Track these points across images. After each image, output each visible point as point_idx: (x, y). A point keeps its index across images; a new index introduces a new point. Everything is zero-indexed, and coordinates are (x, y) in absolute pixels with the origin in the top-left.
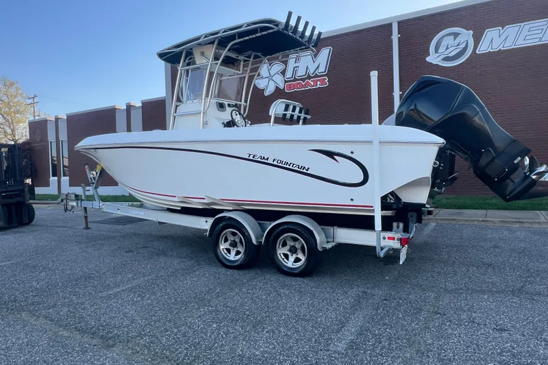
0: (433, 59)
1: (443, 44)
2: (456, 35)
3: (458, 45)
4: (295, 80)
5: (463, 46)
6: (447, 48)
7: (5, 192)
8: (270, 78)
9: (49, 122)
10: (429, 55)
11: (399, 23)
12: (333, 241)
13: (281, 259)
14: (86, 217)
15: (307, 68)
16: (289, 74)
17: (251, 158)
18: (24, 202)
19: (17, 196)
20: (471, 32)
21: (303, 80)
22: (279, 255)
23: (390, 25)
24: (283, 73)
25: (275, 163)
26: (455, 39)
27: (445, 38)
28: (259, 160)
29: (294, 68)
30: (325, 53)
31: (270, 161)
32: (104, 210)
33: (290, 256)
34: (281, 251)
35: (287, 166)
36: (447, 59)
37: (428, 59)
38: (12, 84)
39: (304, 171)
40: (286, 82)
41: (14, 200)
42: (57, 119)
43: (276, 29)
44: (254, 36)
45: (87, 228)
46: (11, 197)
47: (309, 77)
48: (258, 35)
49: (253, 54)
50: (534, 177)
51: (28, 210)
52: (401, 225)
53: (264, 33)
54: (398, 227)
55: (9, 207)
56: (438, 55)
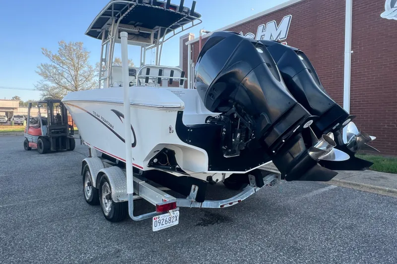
0: (388, 14)
7: (54, 129)
10: (384, 10)
12: (138, 195)
13: (104, 203)
14: (90, 149)
15: (271, 35)
17: (94, 114)
18: (66, 136)
19: (62, 132)
25: (102, 120)
28: (97, 116)
29: (262, 36)
30: (286, 20)
31: (100, 118)
35: (106, 124)
37: (383, 15)
39: (112, 128)
41: (60, 135)
43: (135, 4)
44: (127, 13)
46: (58, 133)
48: (128, 11)
49: (160, 27)
50: (311, 153)
51: (70, 142)
52: (197, 188)
53: (131, 9)
54: (194, 190)
55: (57, 139)
56: (394, 9)
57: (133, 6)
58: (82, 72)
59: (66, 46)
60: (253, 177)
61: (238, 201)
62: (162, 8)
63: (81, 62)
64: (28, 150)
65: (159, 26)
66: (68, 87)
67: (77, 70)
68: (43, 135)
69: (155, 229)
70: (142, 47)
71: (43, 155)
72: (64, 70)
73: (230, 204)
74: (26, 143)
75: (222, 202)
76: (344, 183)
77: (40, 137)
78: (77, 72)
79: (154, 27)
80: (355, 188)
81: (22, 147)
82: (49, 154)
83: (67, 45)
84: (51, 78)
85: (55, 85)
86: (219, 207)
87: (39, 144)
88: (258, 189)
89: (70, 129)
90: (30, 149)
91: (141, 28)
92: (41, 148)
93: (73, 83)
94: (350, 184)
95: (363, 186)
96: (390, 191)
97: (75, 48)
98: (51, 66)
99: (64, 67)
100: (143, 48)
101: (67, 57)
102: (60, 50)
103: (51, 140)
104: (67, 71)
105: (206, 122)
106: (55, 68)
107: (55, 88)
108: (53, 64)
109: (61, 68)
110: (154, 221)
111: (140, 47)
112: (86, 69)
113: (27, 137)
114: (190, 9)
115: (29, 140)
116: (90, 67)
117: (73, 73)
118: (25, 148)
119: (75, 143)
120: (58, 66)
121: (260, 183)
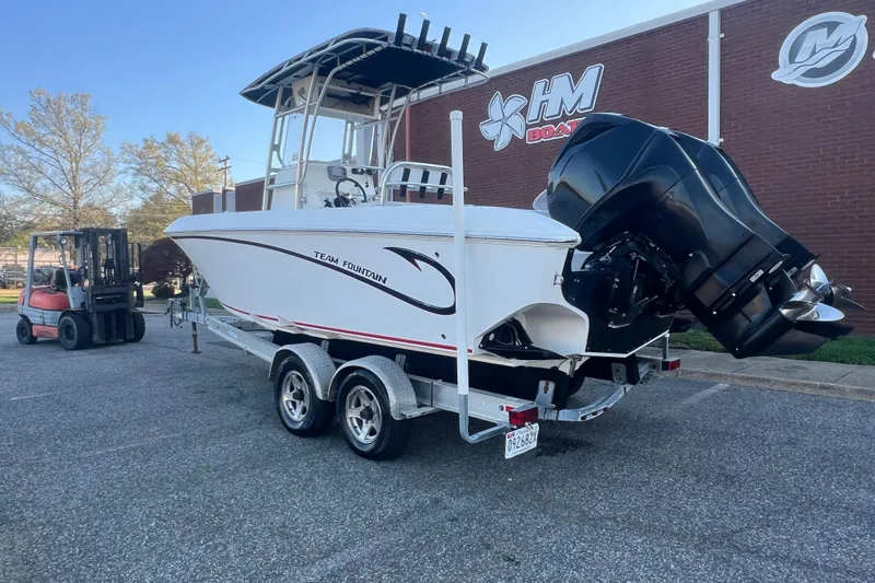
0: (785, 74)
1: (804, 45)
2: (832, 26)
3: (836, 45)
4: (543, 123)
5: (847, 46)
6: (814, 53)
7: (102, 295)
8: (504, 121)
9: (215, 196)
10: (777, 67)
11: (723, 13)
12: (432, 406)
13: (352, 428)
14: (195, 336)
15: (562, 102)
16: (533, 114)
17: (318, 258)
18: (127, 310)
19: (118, 301)
20: (864, 18)
21: (555, 123)
22: (349, 421)
23: (705, 18)
24: (524, 112)
25: (346, 268)
26: (829, 34)
27: (810, 33)
28: (327, 262)
29: (542, 102)
30: (592, 75)
31: (340, 265)
32: (210, 328)
33: (364, 424)
34: (352, 414)
35: (360, 274)
36: (813, 73)
37: (775, 76)
38: (201, 142)
39: (381, 283)
40: (528, 127)
41: (113, 307)
42: (225, 191)
43: (385, 44)
44: (358, 59)
45: (196, 352)
46: (109, 302)
47: (565, 118)
48: (364, 56)
49: (395, 86)
50: (784, 312)
51: (135, 321)
52: (552, 386)
53: (371, 52)
54: (546, 389)
55: (106, 316)
56: (794, 66)
57: (378, 49)
58: (88, 163)
59: (48, 101)
60: (623, 368)
61: (604, 409)
62: (429, 54)
63: (87, 141)
64: (30, 343)
65: (394, 82)
66: (56, 199)
67: (76, 159)
68: (73, 306)
69: (509, 455)
70: (347, 123)
71: (75, 353)
72: (43, 157)
73: (594, 414)
74: (25, 328)
75: (583, 412)
76: (743, 378)
77: (66, 312)
78: (77, 163)
79: (381, 84)
80: (762, 385)
81: (13, 337)
82: (92, 351)
83: (52, 98)
84: (11, 177)
85: (23, 195)
86: (580, 420)
87: (65, 329)
88: (629, 387)
89: (135, 293)
90: (33, 341)
91: (364, 87)
92: (70, 337)
93: (66, 188)
94: (751, 379)
95: (776, 382)
96: (824, 388)
97: (70, 107)
98: (9, 148)
99: (44, 150)
100: (349, 125)
101: (53, 128)
102: (34, 109)
103: (95, 319)
104: (52, 161)
105: (583, 267)
106: (22, 153)
107: (21, 201)
108: (16, 143)
109: (37, 154)
110: (507, 440)
111: (344, 121)
112: (97, 156)
113: (26, 313)
114: (476, 57)
115: (32, 320)
116: (108, 153)
117: (66, 165)
118: (20, 340)
119: (144, 324)
120: (27, 148)
121: (632, 378)
